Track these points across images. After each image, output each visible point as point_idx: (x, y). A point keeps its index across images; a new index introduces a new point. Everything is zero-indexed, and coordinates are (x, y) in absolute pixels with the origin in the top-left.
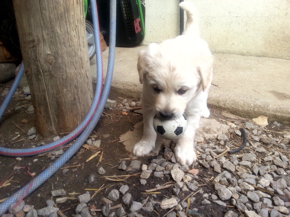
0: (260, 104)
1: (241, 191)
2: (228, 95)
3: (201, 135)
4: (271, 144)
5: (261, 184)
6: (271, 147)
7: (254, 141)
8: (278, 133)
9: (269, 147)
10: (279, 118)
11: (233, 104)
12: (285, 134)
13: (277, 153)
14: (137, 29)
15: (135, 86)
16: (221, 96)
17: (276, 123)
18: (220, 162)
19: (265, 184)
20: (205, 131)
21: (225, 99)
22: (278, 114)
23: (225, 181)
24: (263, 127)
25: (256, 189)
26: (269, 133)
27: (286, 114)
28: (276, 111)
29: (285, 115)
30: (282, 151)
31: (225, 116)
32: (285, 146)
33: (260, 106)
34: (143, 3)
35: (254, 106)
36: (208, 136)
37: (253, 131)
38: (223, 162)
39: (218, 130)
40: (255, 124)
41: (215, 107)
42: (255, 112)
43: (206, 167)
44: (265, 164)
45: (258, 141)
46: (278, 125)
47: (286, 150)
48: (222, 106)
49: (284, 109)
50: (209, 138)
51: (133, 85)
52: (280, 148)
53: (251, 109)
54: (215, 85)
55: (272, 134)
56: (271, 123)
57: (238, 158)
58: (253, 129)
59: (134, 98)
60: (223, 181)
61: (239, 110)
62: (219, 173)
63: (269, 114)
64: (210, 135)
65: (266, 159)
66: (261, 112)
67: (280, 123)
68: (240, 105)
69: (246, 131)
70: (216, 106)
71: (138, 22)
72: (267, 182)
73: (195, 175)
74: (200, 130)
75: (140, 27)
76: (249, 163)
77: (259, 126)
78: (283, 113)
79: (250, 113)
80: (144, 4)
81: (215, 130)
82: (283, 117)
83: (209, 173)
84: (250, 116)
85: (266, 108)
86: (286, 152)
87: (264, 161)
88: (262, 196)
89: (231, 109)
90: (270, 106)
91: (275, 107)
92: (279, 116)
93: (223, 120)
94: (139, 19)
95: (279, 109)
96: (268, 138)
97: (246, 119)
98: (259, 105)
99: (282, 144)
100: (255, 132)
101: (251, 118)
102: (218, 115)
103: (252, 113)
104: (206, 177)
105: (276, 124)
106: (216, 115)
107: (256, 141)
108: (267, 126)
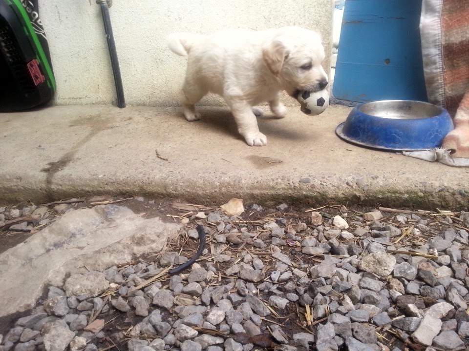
0: (228, 180)
1: (175, 343)
2: (181, 173)
3: (126, 251)
4: (243, 243)
5: (210, 320)
6: (243, 249)
7: (218, 243)
8: (257, 223)
9: (240, 249)
10: (259, 197)
11: (188, 187)
12: (266, 222)
13: (248, 257)
14: (37, 77)
15: (19, 180)
16: (168, 177)
17: (255, 206)
18: (150, 296)
19: (217, 318)
20: (136, 241)
21: (176, 180)
22: (256, 192)
23: (148, 330)
24: (235, 216)
25: (201, 333)
26: (243, 225)
27: (267, 189)
28: (253, 187)
29: (265, 192)
30: (258, 252)
31: (177, 208)
32: (262, 242)
33: (229, 184)
34: (41, 34)
35: (219, 185)
36: (139, 250)
37: (218, 227)
38: (154, 295)
39: (158, 236)
40: (224, 213)
41: (162, 196)
42: (223, 194)
43: (123, 310)
44: (227, 280)
45: (224, 242)
46: (259, 209)
47: (264, 249)
48: (173, 192)
49: (264, 182)
50: (141, 253)
51: (15, 179)
52: (255, 247)
53: (216, 190)
54: (164, 160)
55: (247, 227)
56: (248, 207)
57: (183, 280)
58: (218, 224)
59: (20, 202)
60: (145, 332)
61: (198, 196)
62: (145, 317)
63: (243, 193)
64: (145, 246)
65: (229, 272)
66: (232, 192)
67: (262, 206)
68: (199, 187)
69: (207, 229)
70: (162, 194)
71: (37, 66)
72: (219, 316)
73: (96, 331)
74: (127, 242)
75: (43, 74)
76: (197, 287)
77: (230, 216)
78: (262, 189)
79: (215, 197)
80: (44, 34)
81: (154, 237)
82: (264, 195)
83: (127, 320)
84: (217, 202)
85: (237, 186)
86: (264, 252)
87: (226, 276)
88: (208, 343)
89: (187, 196)
90: (243, 181)
91: (250, 182)
92: (257, 196)
93: (173, 216)
94: (38, 61)
95: (256, 184)
96: (240, 234)
97: (210, 208)
98: (226, 182)
99: (259, 241)
100: (221, 228)
101: (219, 204)
102: (167, 208)
103: (218, 197)
104: (119, 331)
105: (256, 208)
106: (162, 209)
107: (221, 243)
108: (242, 213)
